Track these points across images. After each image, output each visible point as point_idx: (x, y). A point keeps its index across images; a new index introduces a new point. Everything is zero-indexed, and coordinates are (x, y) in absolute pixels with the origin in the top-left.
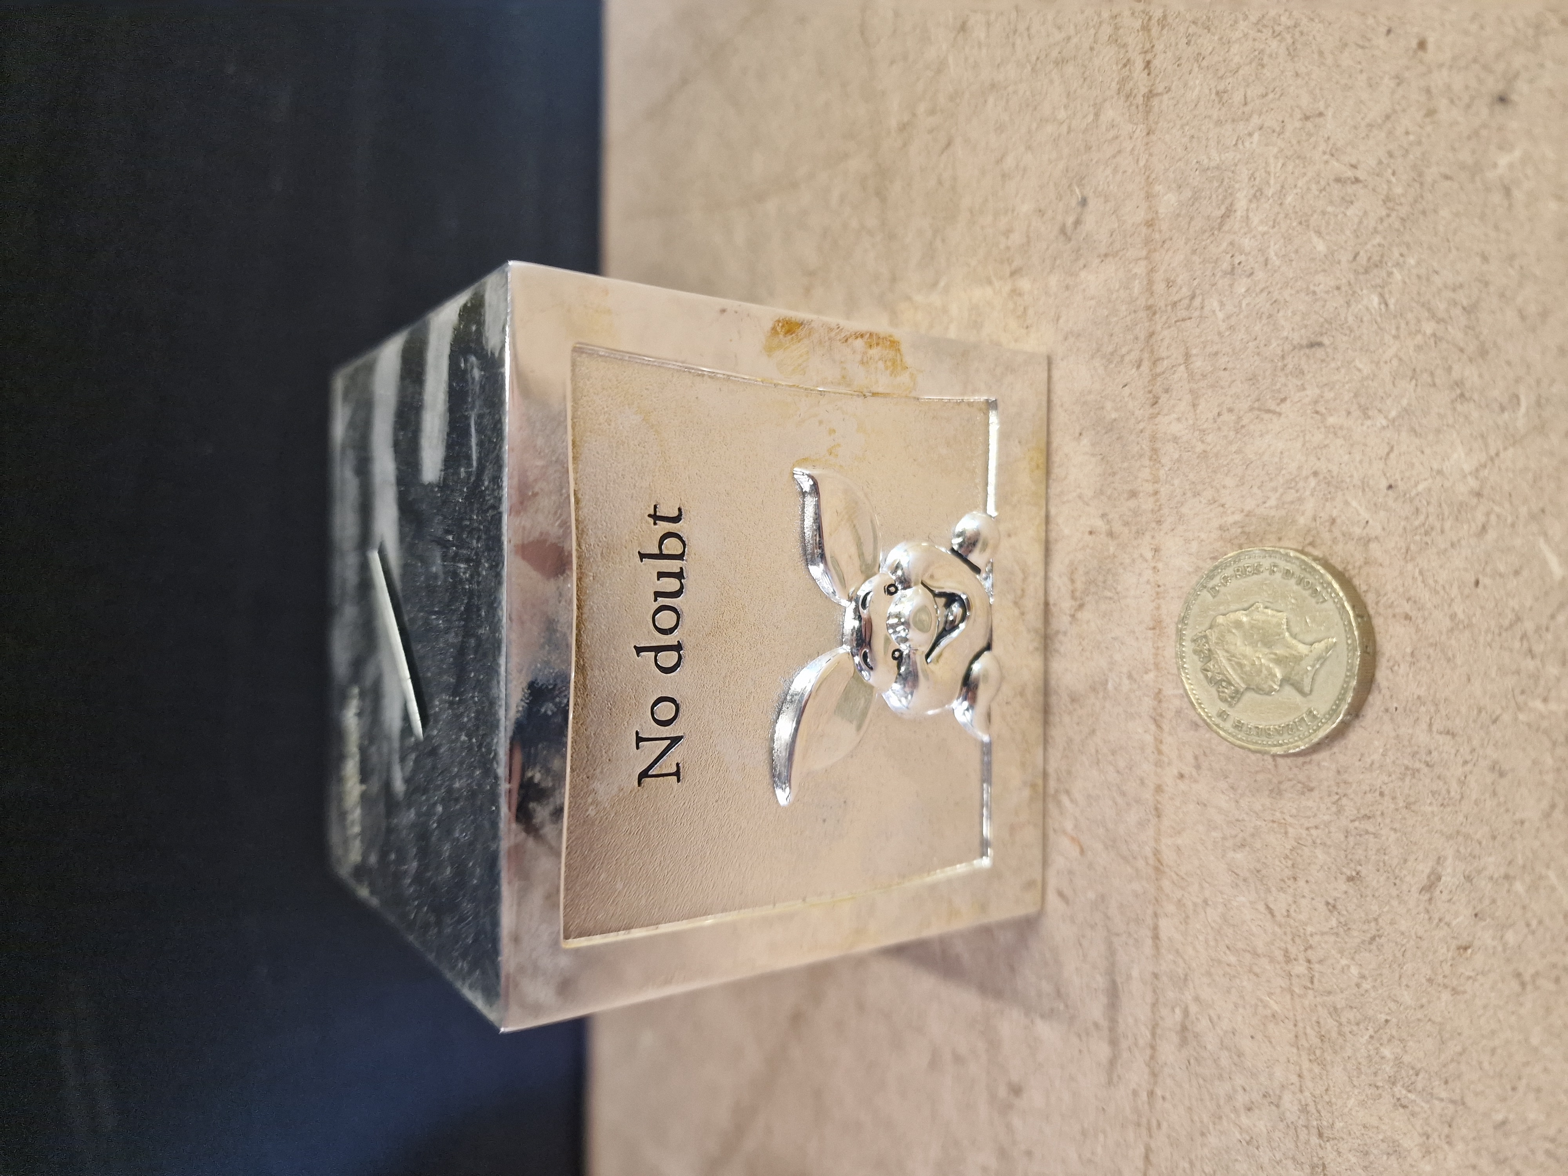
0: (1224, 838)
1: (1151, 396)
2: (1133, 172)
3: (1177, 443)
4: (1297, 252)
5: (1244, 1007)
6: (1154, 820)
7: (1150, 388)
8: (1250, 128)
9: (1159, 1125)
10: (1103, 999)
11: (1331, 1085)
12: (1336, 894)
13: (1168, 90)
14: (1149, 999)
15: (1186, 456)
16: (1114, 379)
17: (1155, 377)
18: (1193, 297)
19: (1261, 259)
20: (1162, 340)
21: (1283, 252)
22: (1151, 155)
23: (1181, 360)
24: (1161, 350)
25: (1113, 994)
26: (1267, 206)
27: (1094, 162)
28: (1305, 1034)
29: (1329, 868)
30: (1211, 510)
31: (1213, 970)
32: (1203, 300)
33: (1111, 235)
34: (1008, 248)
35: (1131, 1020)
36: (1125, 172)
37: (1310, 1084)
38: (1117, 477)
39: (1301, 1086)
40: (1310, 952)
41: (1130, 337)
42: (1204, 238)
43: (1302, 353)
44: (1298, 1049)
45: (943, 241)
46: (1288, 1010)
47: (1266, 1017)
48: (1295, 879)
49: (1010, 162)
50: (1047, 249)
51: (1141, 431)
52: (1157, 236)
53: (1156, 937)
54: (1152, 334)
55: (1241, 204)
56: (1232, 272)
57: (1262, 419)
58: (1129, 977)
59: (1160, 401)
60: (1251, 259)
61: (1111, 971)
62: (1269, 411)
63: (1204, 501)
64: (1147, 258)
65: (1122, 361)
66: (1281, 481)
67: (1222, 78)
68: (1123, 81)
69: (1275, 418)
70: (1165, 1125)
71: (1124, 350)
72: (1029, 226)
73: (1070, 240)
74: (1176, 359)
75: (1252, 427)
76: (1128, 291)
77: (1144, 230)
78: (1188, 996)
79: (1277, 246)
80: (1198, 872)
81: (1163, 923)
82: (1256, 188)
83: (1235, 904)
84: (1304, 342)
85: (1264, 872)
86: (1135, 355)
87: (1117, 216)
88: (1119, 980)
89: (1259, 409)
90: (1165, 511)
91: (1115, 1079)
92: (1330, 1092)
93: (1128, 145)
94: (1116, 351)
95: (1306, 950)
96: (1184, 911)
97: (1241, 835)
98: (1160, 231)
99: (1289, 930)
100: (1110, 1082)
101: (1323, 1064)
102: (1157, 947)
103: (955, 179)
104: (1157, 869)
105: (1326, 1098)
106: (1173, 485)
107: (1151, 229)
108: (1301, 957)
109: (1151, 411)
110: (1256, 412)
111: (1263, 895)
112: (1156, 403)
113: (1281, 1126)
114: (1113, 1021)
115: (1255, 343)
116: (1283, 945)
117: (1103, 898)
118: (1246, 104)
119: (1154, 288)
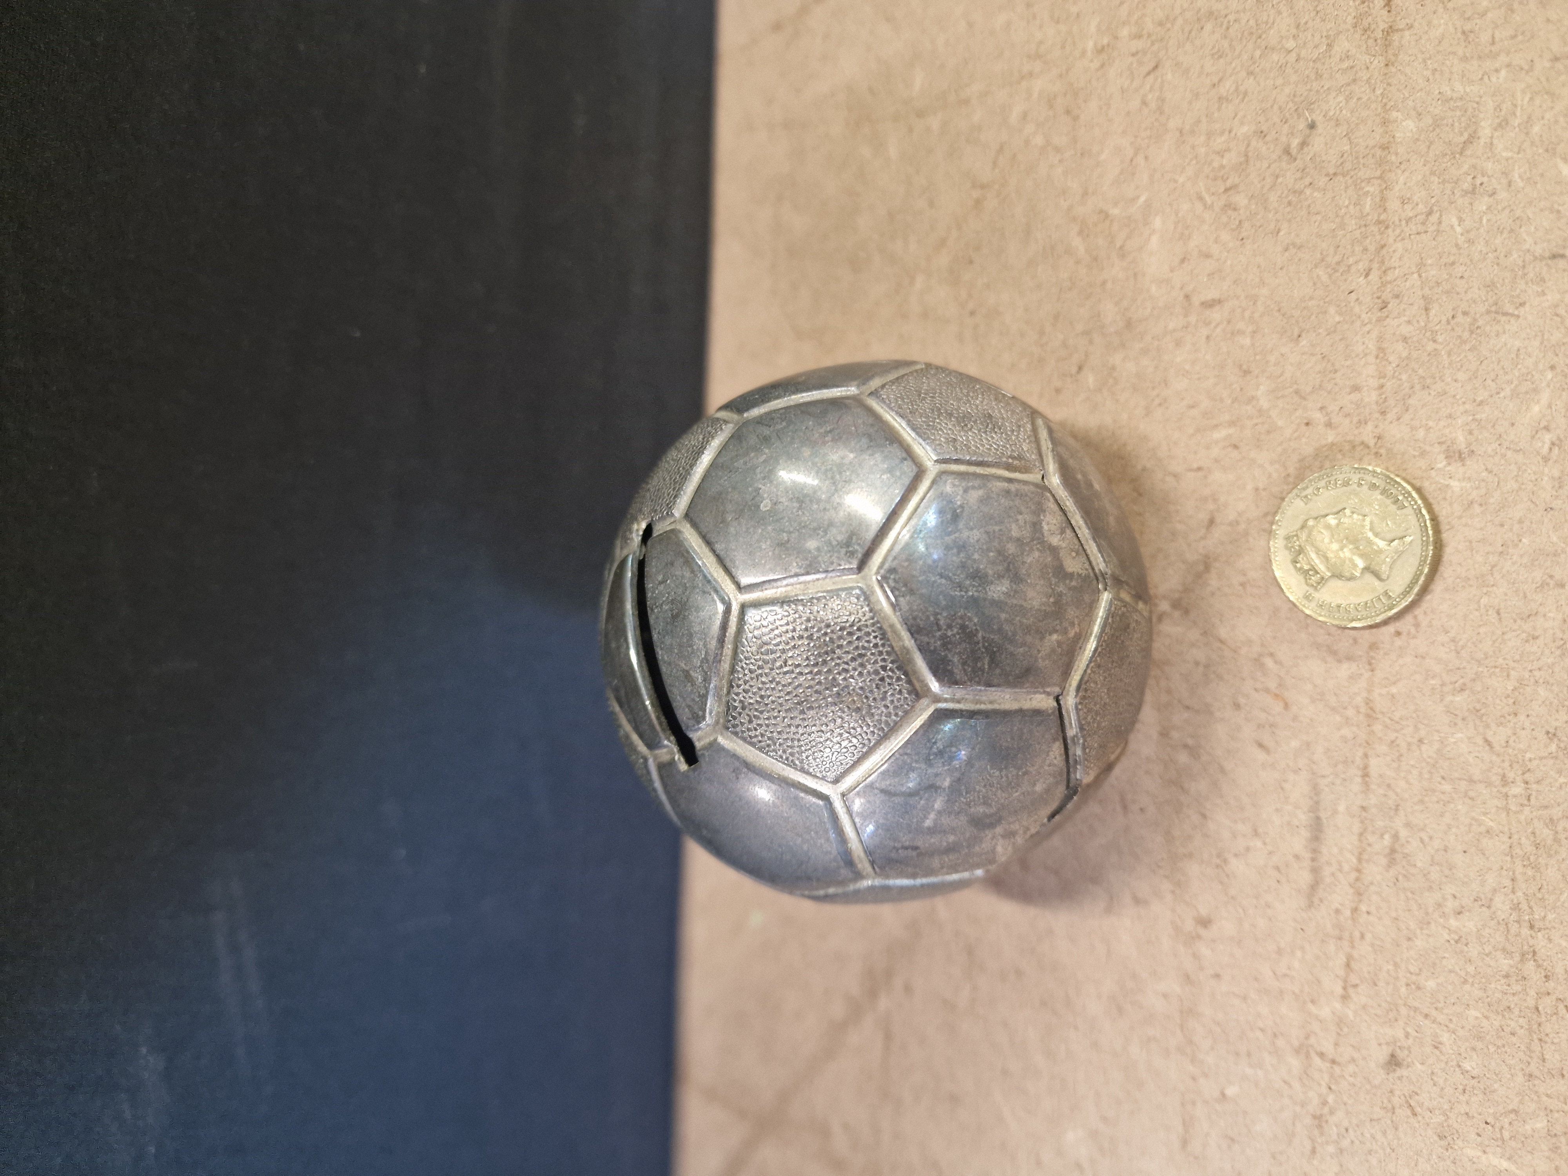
0: (1443, 685)
1: (1380, 301)
2: (1369, 99)
3: (1407, 343)
4: (1542, 175)
5: (1458, 827)
6: (1367, 675)
7: (1379, 294)
8: (1497, 65)
9: (1362, 936)
10: (1305, 834)
11: (1545, 883)
12: (1557, 724)
13: (1410, 27)
14: (1357, 828)
15: (1415, 354)
16: (1339, 287)
17: (1384, 284)
18: (1430, 213)
19: (1504, 181)
20: (1394, 251)
21: (1528, 175)
22: (1389, 84)
23: (1414, 269)
24: (1393, 260)
25: (1317, 830)
26: (1512, 135)
27: (1325, 88)
28: (1520, 844)
29: (1551, 703)
30: (1441, 401)
31: (1426, 799)
32: (1441, 216)
33: (1342, 156)
34: (1222, 167)
35: (1335, 850)
36: (1359, 99)
37: (1523, 886)
38: (1339, 374)
39: (1513, 888)
40: (1527, 776)
41: (1358, 249)
42: (1445, 160)
43: (1544, 263)
44: (1512, 857)
45: (1146, 158)
46: (1503, 825)
47: (1481, 833)
48: (1516, 714)
49: (1227, 86)
50: (1269, 167)
51: (1368, 332)
52: (1393, 158)
53: (1366, 775)
54: (1383, 247)
55: (1485, 131)
56: (1473, 192)
57: (1499, 321)
58: (1335, 812)
59: (1390, 306)
60: (1494, 181)
61: (1315, 808)
62: (1505, 314)
63: (1433, 393)
64: (1381, 178)
65: (1349, 270)
66: (1517, 374)
67: (1469, 19)
68: (1359, 18)
69: (1513, 320)
70: (1368, 936)
71: (1351, 260)
72: (1248, 145)
73: (1295, 159)
74: (1409, 268)
75: (1488, 328)
76: (1358, 207)
77: (1379, 152)
78: (1399, 823)
79: (1522, 170)
80: (1414, 715)
81: (1373, 762)
82: (1501, 118)
83: (1453, 740)
84: (1547, 254)
85: (1483, 711)
86: (1361, 266)
87: (1349, 139)
88: (1322, 815)
89: (1497, 313)
90: (1391, 402)
91: (1316, 901)
92: (1542, 891)
93: (1364, 75)
94: (1342, 261)
95: (1523, 774)
96: (1398, 751)
97: (1461, 681)
98: (1397, 154)
99: (1507, 758)
100: (1311, 905)
101: (1536, 868)
102: (1366, 784)
103: (1162, 100)
104: (1368, 716)
105: (1539, 896)
106: (1400, 380)
107: (1386, 152)
108: (1519, 779)
109: (1379, 314)
110: (1493, 315)
111: (1481, 730)
112: (1385, 307)
113: (1493, 923)
114: (1315, 852)
115: (1495, 254)
116: (1500, 771)
117: (1308, 744)
118: (1493, 43)
119: (1387, 204)
